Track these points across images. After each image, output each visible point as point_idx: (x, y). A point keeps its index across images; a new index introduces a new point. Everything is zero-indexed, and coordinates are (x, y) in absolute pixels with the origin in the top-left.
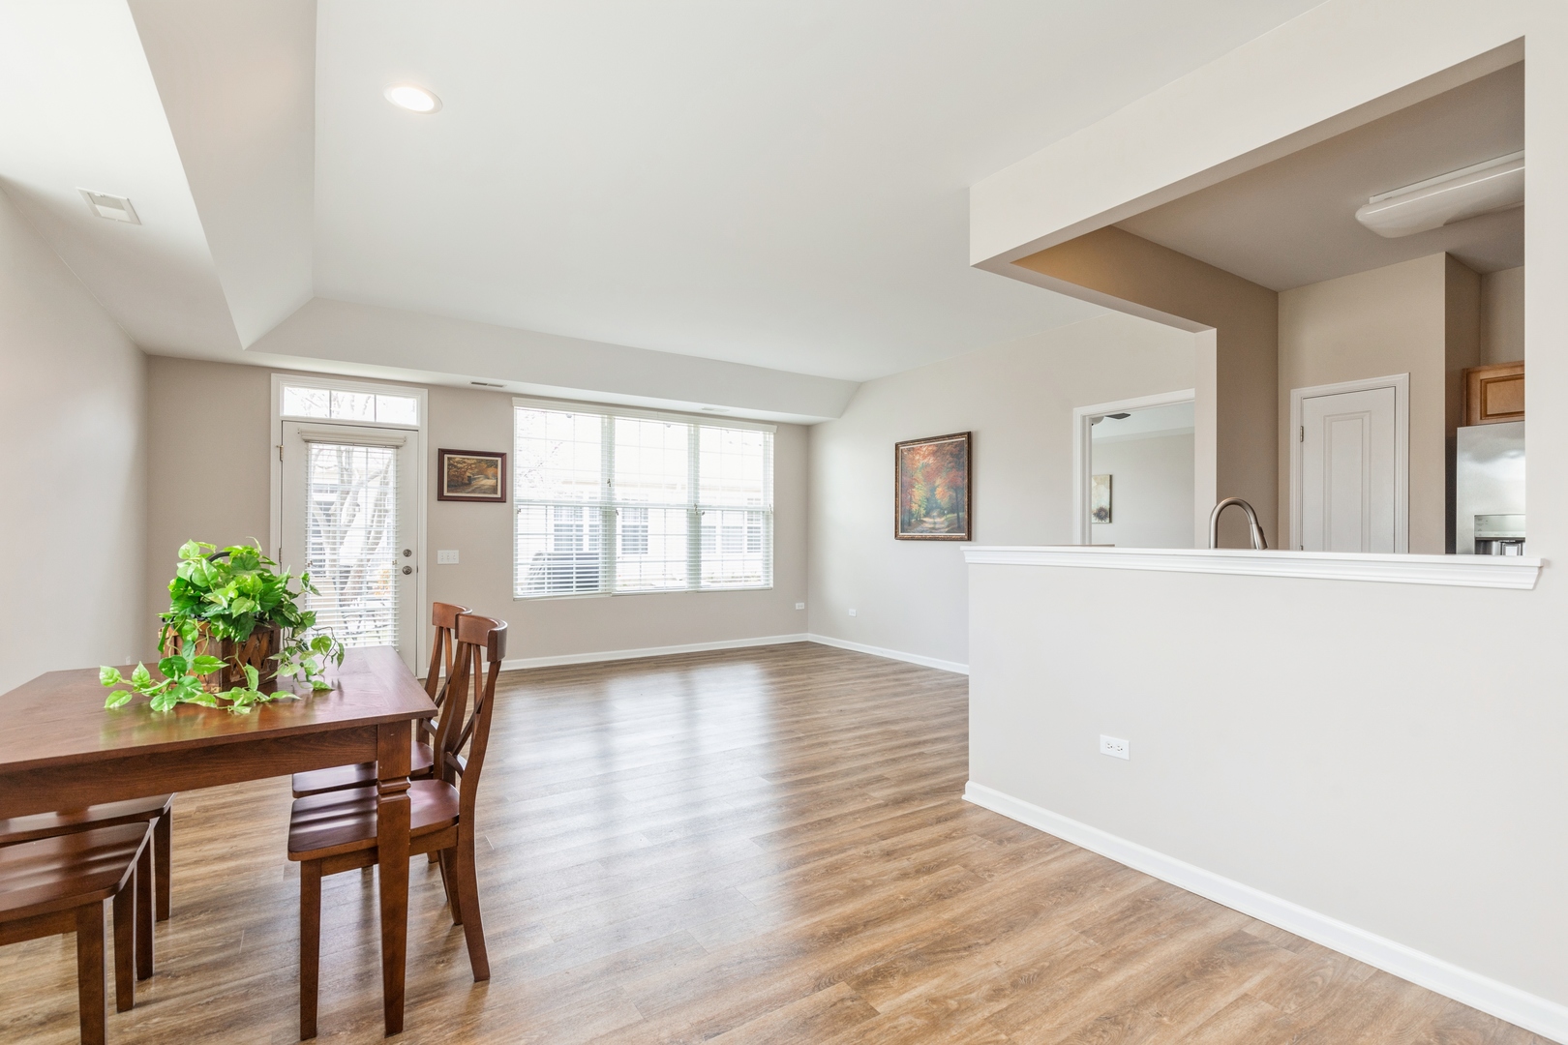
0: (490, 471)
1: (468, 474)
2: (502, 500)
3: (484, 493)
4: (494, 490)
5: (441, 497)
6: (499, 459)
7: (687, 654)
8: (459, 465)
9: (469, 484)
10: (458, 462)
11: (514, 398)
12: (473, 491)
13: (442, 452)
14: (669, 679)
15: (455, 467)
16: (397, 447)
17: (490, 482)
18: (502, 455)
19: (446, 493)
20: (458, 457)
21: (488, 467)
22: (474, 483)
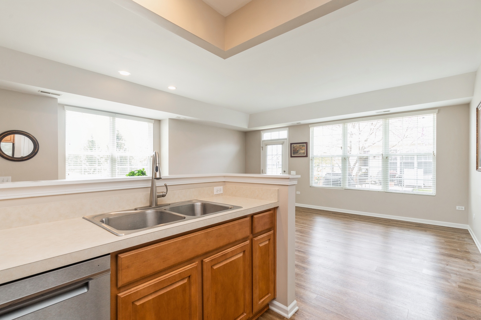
0: (303, 148)
1: (297, 149)
2: (307, 156)
3: (302, 154)
4: (304, 154)
5: (291, 157)
6: (305, 144)
7: (375, 217)
8: (295, 147)
9: (297, 152)
10: (295, 146)
11: (309, 125)
12: (299, 154)
13: (291, 144)
14: (379, 229)
15: (294, 148)
16: (282, 144)
17: (303, 151)
18: (306, 143)
19: (292, 155)
20: (295, 145)
21: (302, 147)
22: (299, 152)
